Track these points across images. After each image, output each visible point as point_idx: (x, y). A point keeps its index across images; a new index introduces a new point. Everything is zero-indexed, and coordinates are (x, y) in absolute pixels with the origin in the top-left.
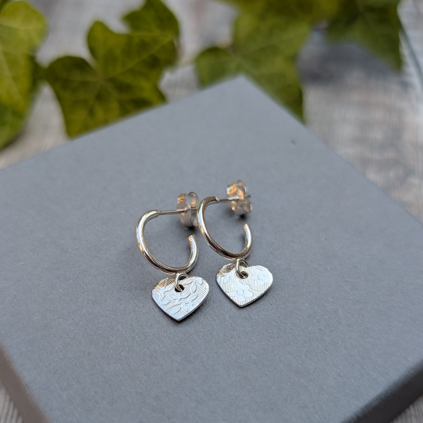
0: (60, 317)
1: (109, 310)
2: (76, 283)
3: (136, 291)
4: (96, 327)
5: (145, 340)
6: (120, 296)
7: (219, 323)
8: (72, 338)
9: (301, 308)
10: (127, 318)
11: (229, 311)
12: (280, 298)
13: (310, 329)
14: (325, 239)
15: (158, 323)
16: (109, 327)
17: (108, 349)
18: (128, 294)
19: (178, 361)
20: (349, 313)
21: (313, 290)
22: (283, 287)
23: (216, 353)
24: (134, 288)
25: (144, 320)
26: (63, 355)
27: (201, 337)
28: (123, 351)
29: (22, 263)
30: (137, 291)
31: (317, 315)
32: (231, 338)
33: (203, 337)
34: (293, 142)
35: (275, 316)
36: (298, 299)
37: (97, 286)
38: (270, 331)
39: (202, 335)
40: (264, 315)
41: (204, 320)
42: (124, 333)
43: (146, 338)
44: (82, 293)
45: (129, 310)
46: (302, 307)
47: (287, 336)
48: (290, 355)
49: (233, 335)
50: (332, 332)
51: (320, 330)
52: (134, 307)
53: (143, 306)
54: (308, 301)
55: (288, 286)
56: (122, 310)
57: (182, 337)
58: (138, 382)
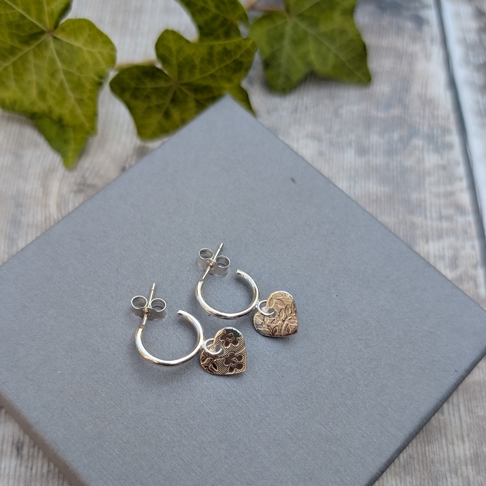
0: (110, 423)
1: (152, 408)
2: (116, 384)
4: (145, 428)
5: (191, 432)
6: (159, 392)
7: (253, 403)
8: (126, 442)
9: (323, 375)
10: (171, 413)
11: (261, 389)
12: (304, 368)
13: (333, 395)
14: (337, 296)
15: (199, 413)
16: (156, 426)
17: (161, 447)
18: (166, 388)
19: (224, 448)
20: (365, 372)
21: (331, 354)
22: (305, 356)
23: (256, 434)
24: (170, 381)
25: (186, 412)
26: (122, 460)
27: (240, 421)
28: (174, 447)
29: (59, 372)
30: (173, 384)
31: (338, 380)
32: (267, 416)
33: (241, 420)
34: (293, 180)
35: (301, 387)
36: (319, 366)
37: (136, 384)
38: (299, 404)
39: (240, 418)
40: (292, 388)
41: (240, 403)
42: (171, 428)
43: (192, 430)
44: (123, 394)
45: (171, 404)
46: (324, 374)
47: (314, 406)
48: (319, 424)
49: (268, 414)
50: (353, 395)
51: (342, 394)
52: (175, 400)
53: (182, 398)
54: (328, 367)
55: (309, 354)
56: (165, 406)
57: (224, 424)
58: (194, 475)
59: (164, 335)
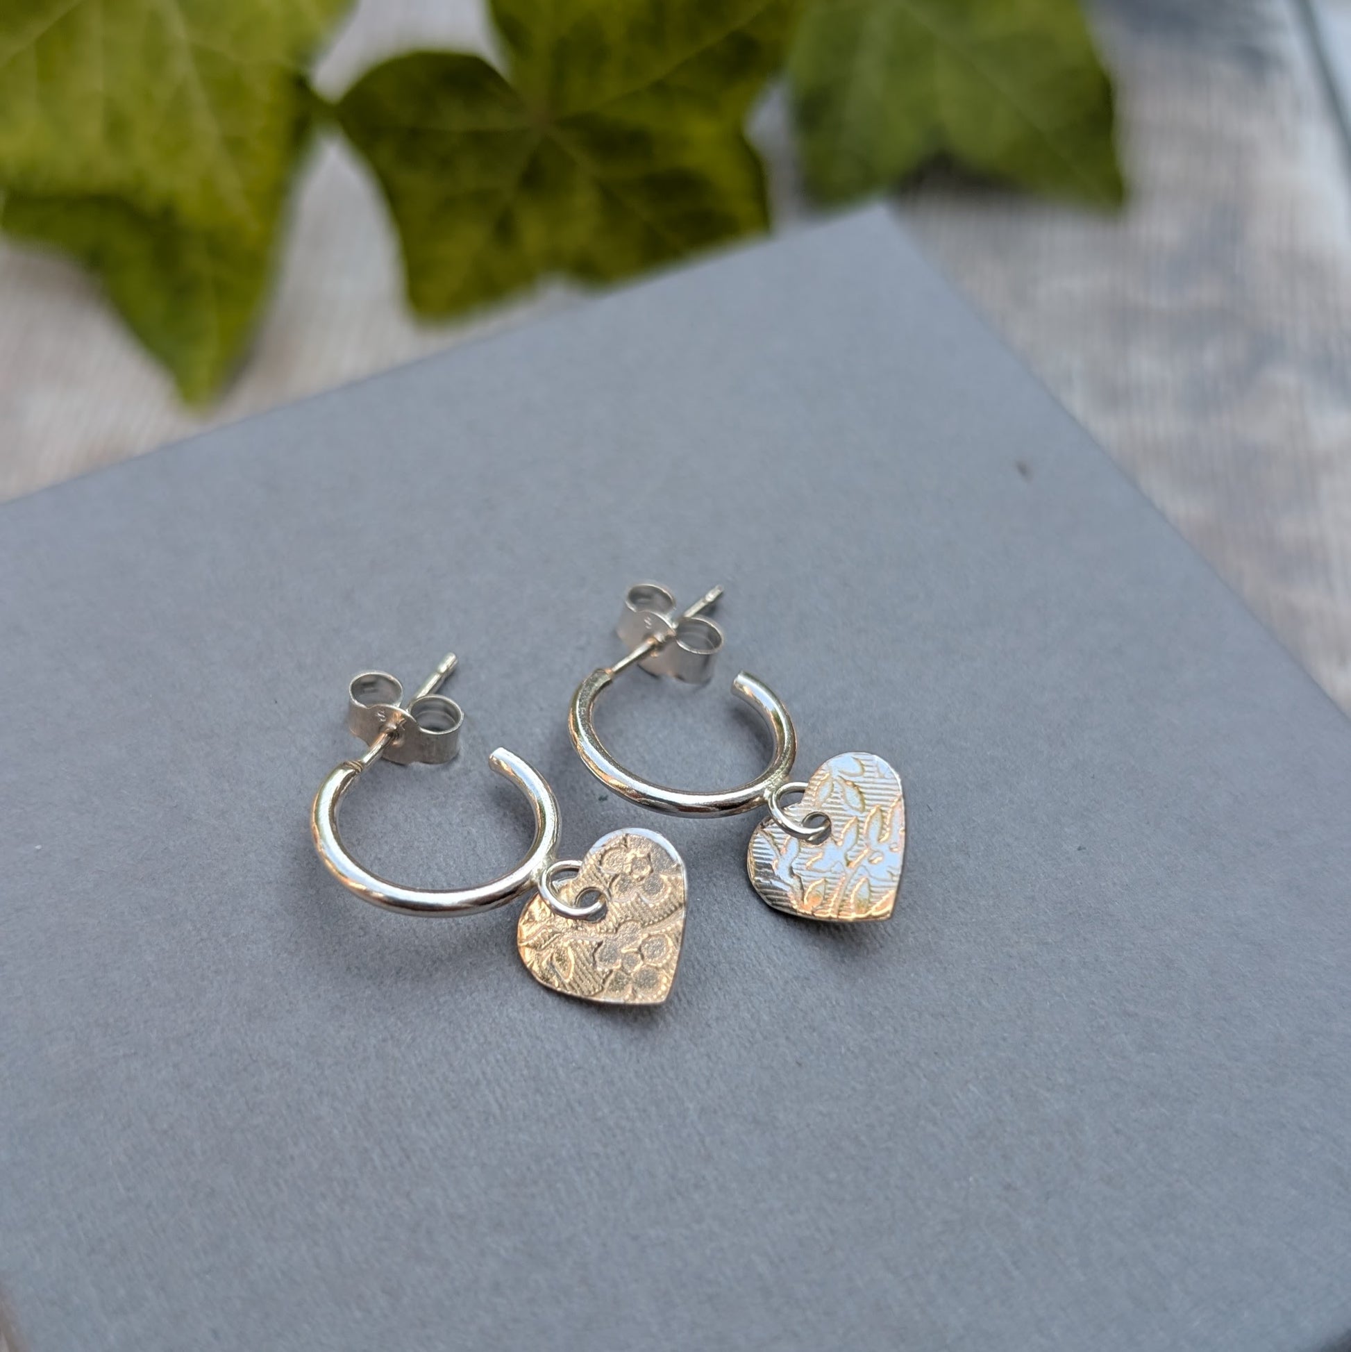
0: (135, 1054)
1: (297, 1044)
2: (205, 935)
3: (396, 983)
4: (247, 1103)
5: (401, 1165)
6: (342, 997)
7: (661, 1127)
8: (165, 1132)
9: (955, 1100)
10: (354, 1080)
11: (704, 1086)
12: (887, 1056)
13: (971, 1179)
14: (1079, 849)
15: (454, 1107)
16: (289, 1106)
17: (277, 1185)
18: (368, 992)
19: (502, 1252)
20: (1117, 1132)
21: (1005, 1035)
22: (904, 1018)
23: (635, 1238)
24: (393, 972)
25: (409, 1091)
26: (128, 1189)
27: (592, 1174)
28: (323, 1196)
29: (38, 847)
30: (400, 985)
31: (1005, 1131)
32: (697, 1186)
33: (598, 1174)
34: (1023, 470)
35: (858, 1120)
36: (947, 1064)
37: (270, 952)
38: (832, 1176)
39: (596, 1166)
40: (821, 1113)
41: (612, 1112)
42: (335, 1131)
43: (408, 1157)
44: (217, 972)
45: (365, 1050)
46: (957, 1097)
47: (887, 1198)
48: (889, 1269)
49: (704, 1178)
50: (1047, 1199)
51: (1008, 1187)
52: (384, 1040)
53: (414, 1039)
54: (980, 1077)
55: (920, 1015)
56: (342, 1050)
57: (529, 1169)
58: (358, 1314)
59: (425, 820)
